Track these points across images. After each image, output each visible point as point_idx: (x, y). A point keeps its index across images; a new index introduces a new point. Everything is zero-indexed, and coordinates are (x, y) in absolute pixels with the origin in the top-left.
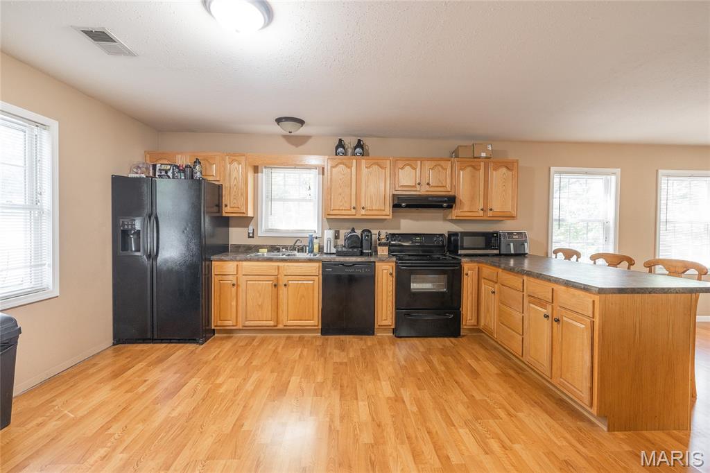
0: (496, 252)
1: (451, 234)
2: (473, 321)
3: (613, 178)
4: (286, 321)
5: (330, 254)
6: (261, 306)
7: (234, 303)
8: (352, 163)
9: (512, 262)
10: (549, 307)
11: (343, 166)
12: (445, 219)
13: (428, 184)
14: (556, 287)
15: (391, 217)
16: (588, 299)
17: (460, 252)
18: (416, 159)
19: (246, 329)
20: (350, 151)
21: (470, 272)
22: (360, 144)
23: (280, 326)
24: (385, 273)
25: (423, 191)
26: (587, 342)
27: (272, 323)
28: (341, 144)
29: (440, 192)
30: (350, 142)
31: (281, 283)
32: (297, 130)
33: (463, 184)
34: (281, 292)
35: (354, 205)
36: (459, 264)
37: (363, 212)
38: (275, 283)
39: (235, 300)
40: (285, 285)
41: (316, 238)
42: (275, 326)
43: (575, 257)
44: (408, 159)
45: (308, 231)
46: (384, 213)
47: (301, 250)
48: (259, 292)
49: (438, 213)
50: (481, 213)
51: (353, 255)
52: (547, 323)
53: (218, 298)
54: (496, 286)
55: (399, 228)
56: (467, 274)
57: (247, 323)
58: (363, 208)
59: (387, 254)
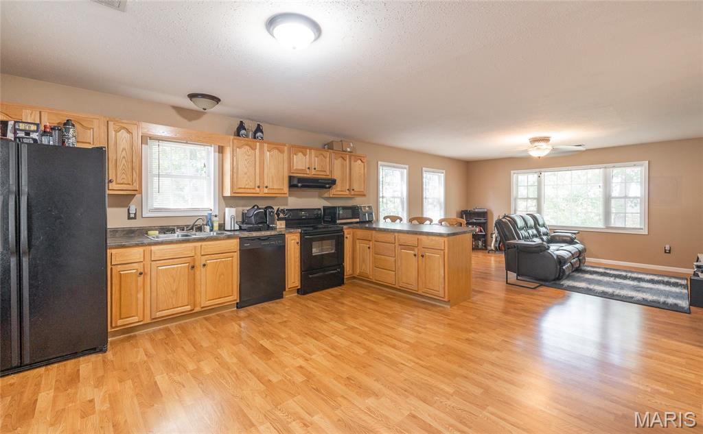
0: (358, 220)
1: (325, 208)
2: (351, 272)
3: (405, 171)
4: (205, 301)
5: (234, 230)
6: (175, 292)
7: (140, 295)
8: (256, 146)
9: (367, 225)
10: (416, 249)
11: (248, 148)
12: (320, 197)
13: (315, 169)
14: (420, 237)
15: (287, 195)
16: (441, 240)
17: (338, 222)
18: (306, 148)
19: (156, 322)
20: (251, 134)
21: (348, 236)
22: (259, 129)
23: (198, 309)
24: (293, 242)
25: (311, 174)
26: (442, 264)
27: (188, 308)
28: (241, 126)
29: (321, 175)
30: (250, 126)
31: (198, 264)
32: (212, 108)
33: (336, 168)
34: (198, 273)
35: (258, 184)
36: (342, 230)
37: (266, 191)
38: (192, 264)
39: (142, 291)
40: (204, 265)
41: (216, 216)
42: (191, 310)
43: (398, 221)
44: (299, 147)
45: (203, 210)
46: (283, 192)
47: (200, 229)
48: (172, 277)
49: (316, 192)
50: (347, 192)
51: (259, 230)
52: (414, 259)
53: (117, 293)
54: (371, 243)
55: (287, 205)
56: (347, 238)
57: (159, 314)
58: (267, 187)
59: (284, 227)
